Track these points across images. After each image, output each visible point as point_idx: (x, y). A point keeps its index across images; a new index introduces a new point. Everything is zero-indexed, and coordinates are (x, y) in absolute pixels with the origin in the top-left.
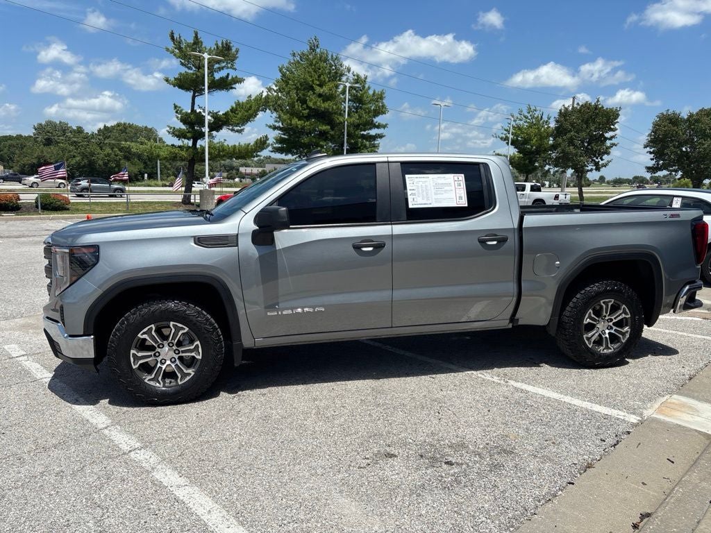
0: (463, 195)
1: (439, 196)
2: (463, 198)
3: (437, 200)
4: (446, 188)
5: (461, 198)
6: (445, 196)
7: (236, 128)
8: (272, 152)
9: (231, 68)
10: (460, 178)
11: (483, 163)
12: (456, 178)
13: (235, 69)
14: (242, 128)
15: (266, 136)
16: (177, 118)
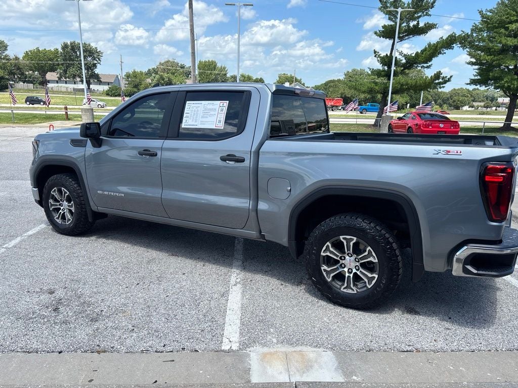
0: (222, 119)
1: (204, 120)
2: (222, 122)
3: (202, 123)
4: (212, 113)
5: (220, 122)
6: (210, 119)
7: (425, 65)
8: (467, 84)
9: (426, 15)
10: (225, 105)
11: (246, 91)
12: (221, 105)
13: (430, 15)
14: (430, 64)
15: (440, 72)
16: (378, 60)
